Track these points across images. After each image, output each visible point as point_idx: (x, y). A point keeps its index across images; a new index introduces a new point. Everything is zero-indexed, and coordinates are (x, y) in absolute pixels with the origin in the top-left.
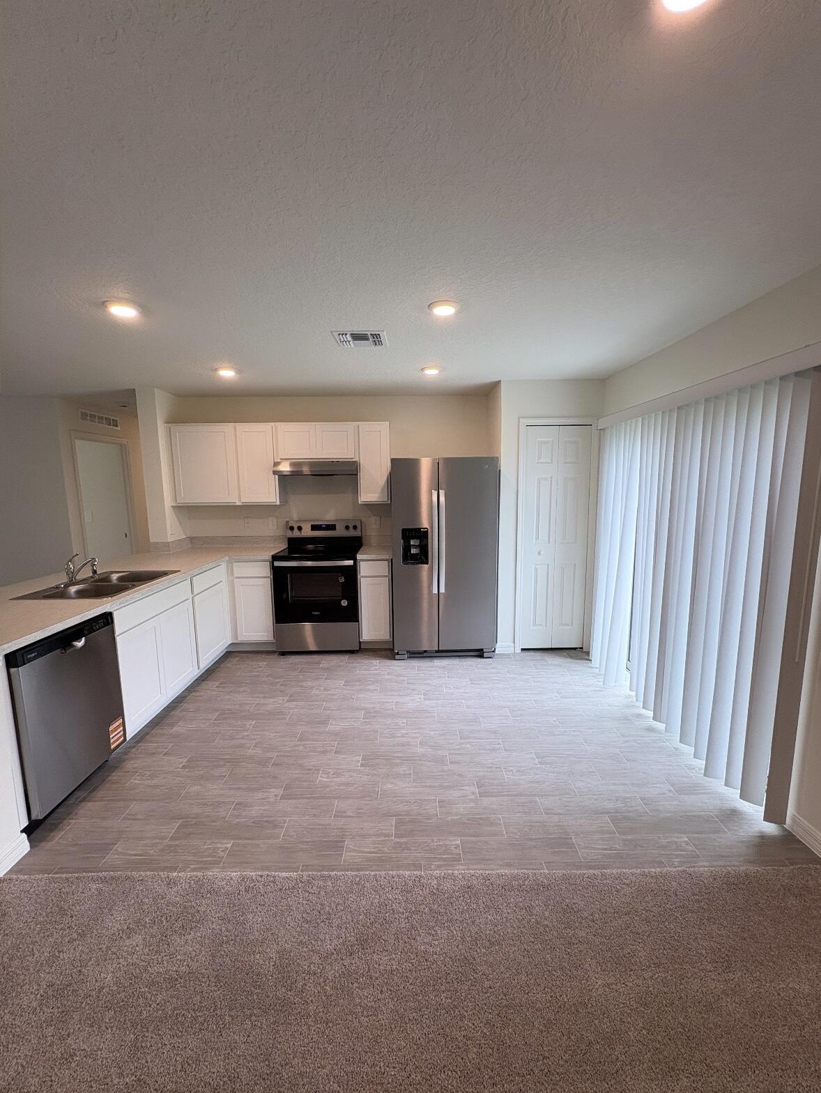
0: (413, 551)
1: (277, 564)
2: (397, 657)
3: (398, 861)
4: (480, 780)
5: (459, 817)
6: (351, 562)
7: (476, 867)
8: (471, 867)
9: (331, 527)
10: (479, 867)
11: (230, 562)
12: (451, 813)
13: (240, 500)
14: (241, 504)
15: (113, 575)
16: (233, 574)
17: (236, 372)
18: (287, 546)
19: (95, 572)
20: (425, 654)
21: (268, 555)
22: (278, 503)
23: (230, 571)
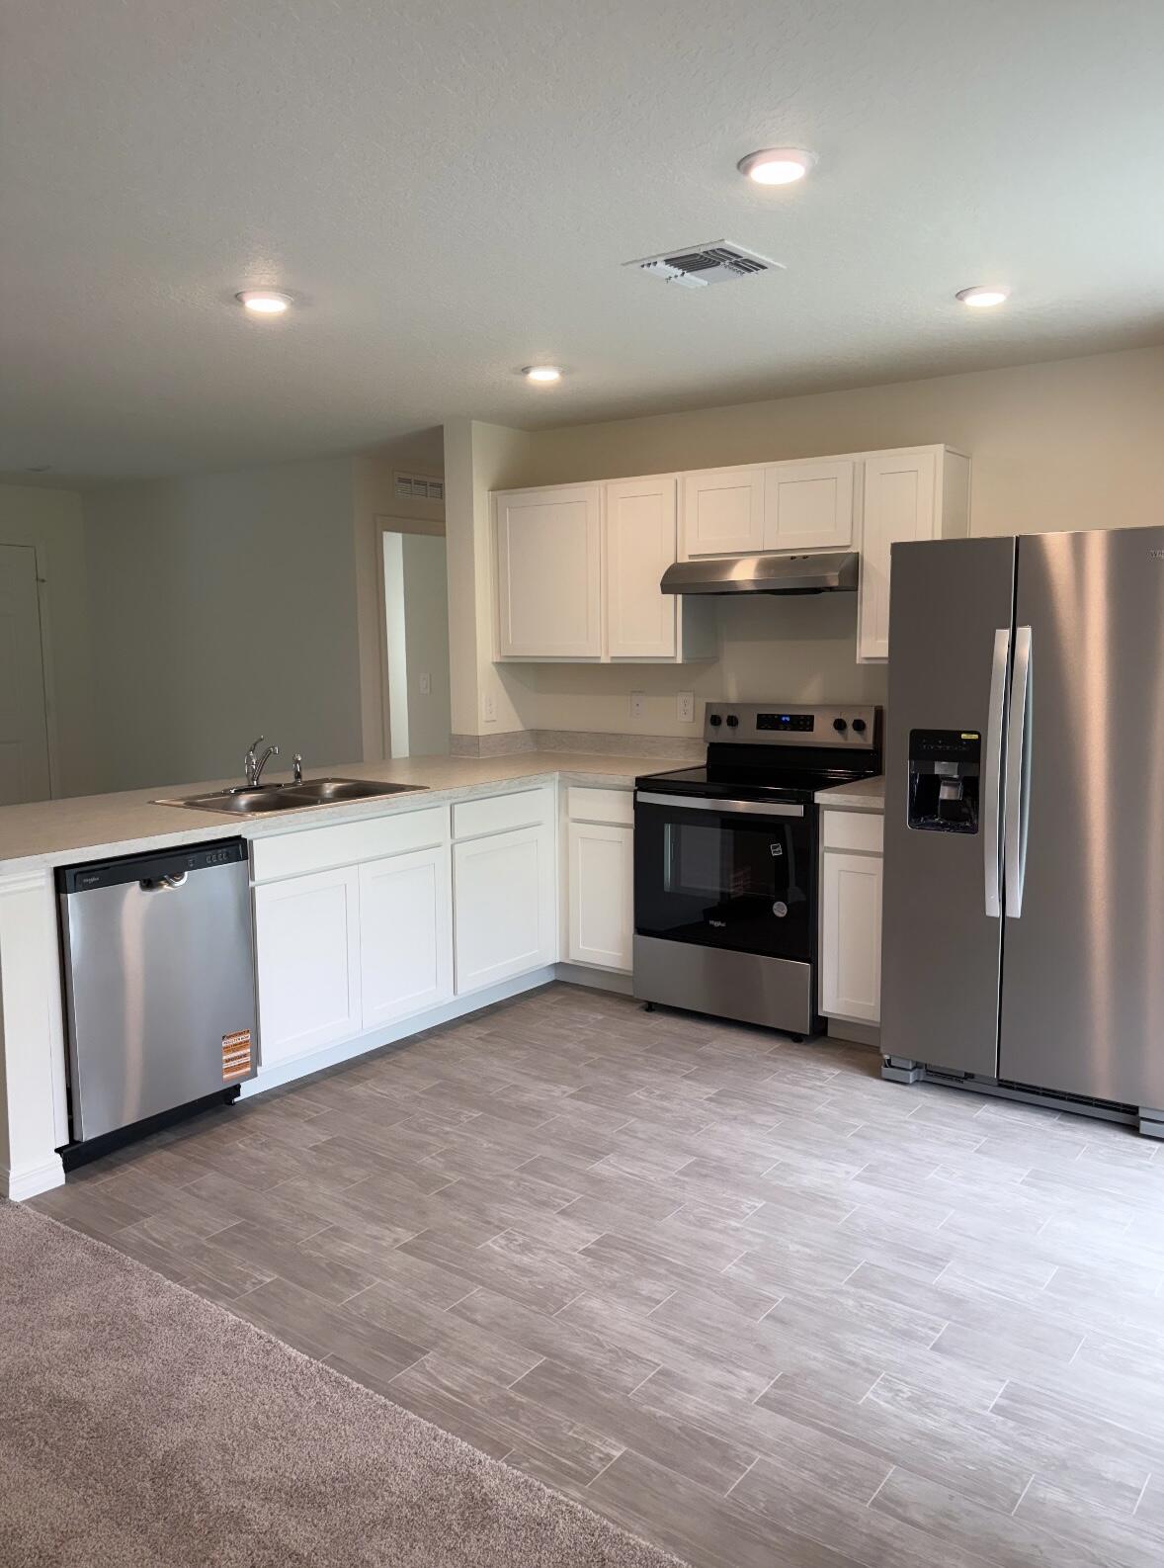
0: (945, 793)
1: (645, 797)
2: (886, 1071)
3: (476, 1424)
4: (797, 1375)
5: (668, 1415)
6: (797, 810)
7: (600, 1507)
8: (592, 1502)
9: (804, 723)
10: (608, 1511)
11: (564, 785)
12: (662, 1402)
13: (607, 652)
14: (609, 661)
15: (327, 785)
16: (567, 812)
17: (562, 373)
18: (704, 762)
19: (298, 775)
20: (967, 1085)
21: (629, 777)
22: (679, 660)
23: (564, 805)
